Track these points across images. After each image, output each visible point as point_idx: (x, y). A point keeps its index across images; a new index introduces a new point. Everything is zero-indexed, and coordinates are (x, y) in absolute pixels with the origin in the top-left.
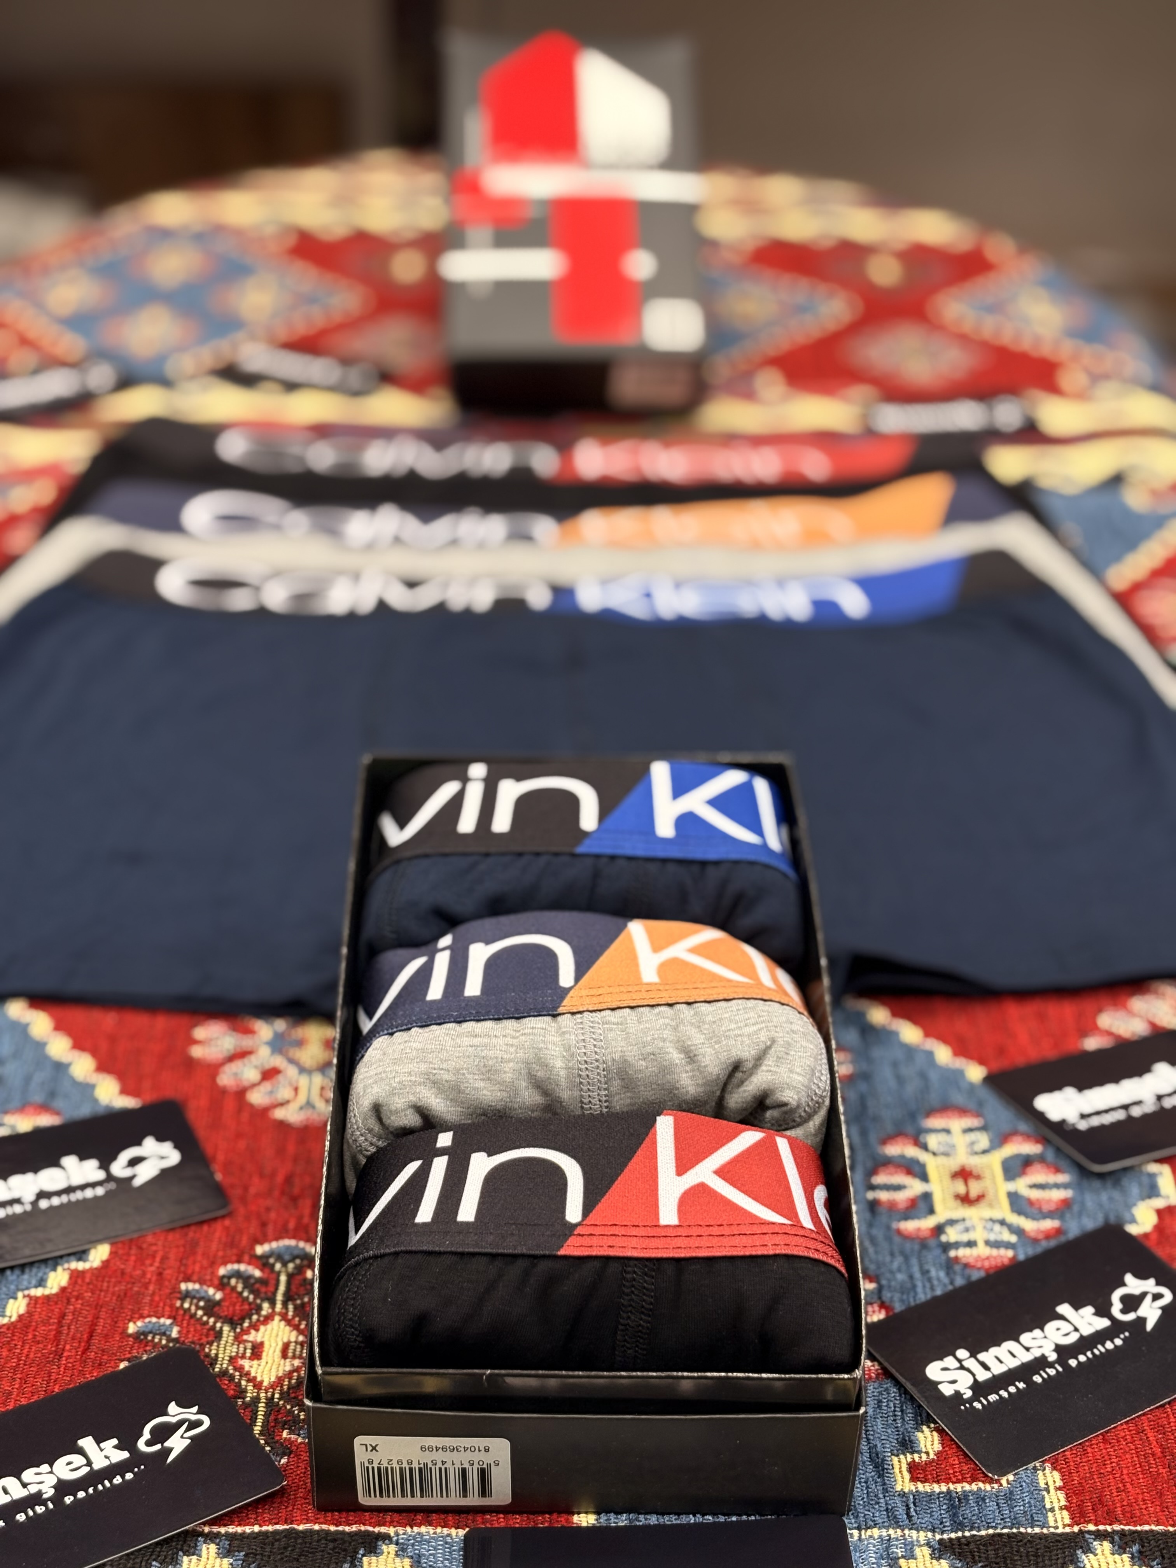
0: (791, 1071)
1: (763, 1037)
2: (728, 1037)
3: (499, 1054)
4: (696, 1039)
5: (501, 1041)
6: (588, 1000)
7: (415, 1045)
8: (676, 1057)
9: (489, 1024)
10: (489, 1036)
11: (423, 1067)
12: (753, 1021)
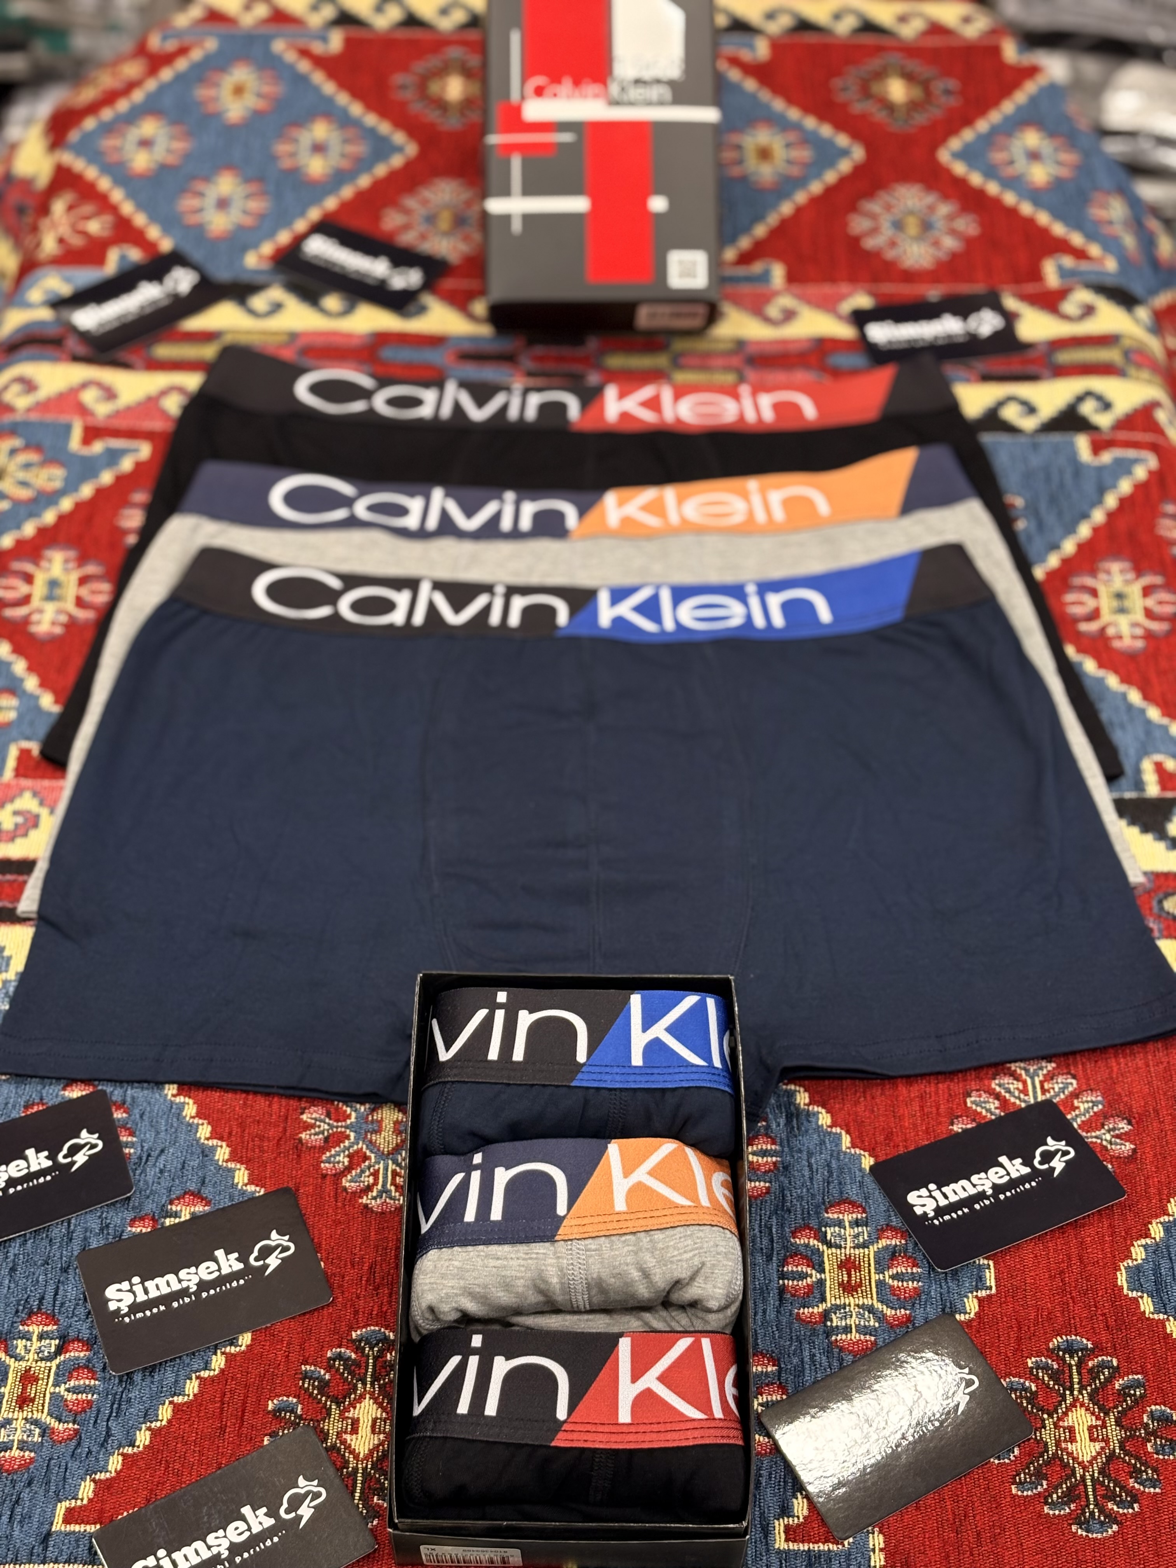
0: (715, 1287)
1: (696, 1261)
2: (672, 1262)
3: (514, 1273)
4: (650, 1262)
5: (515, 1263)
6: (576, 1230)
7: (456, 1263)
8: (636, 1274)
9: (507, 1248)
10: (506, 1258)
11: (462, 1283)
12: (690, 1247)
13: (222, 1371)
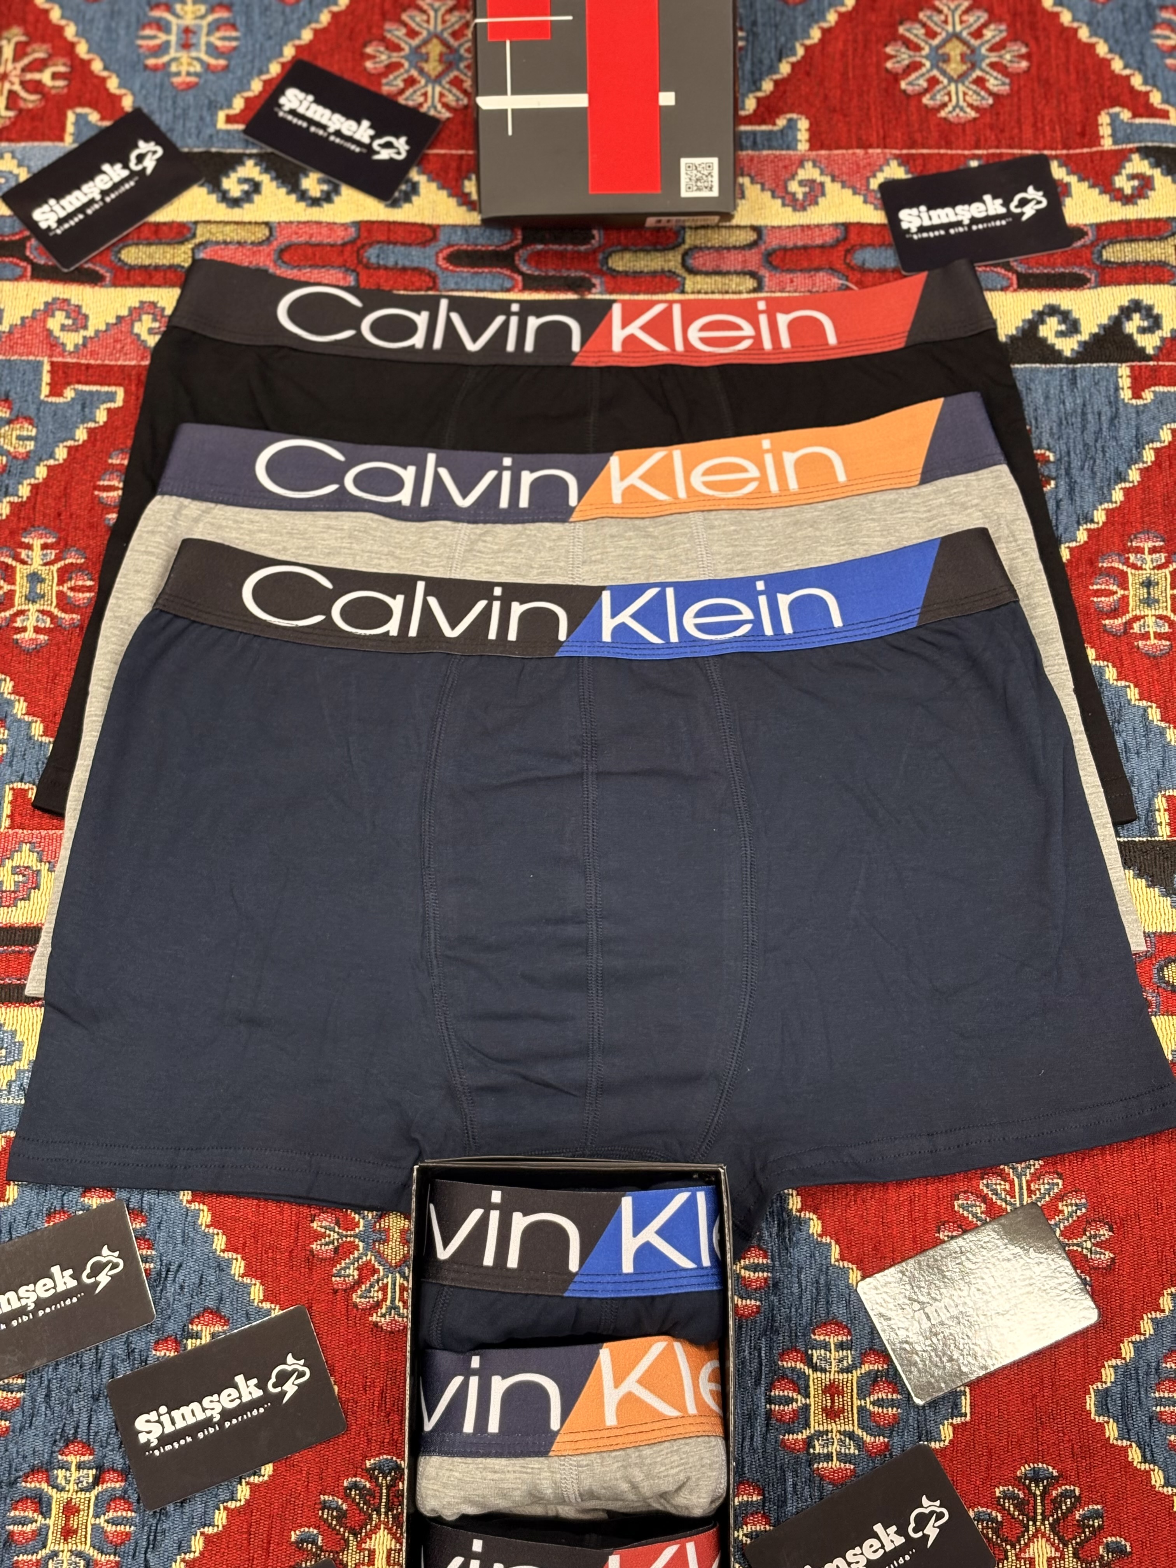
0: (699, 1497)
1: (682, 1477)
2: (659, 1478)
3: (511, 1486)
4: (638, 1475)
5: (511, 1476)
6: (568, 1446)
7: (457, 1474)
8: (625, 1486)
9: (503, 1461)
10: (503, 1472)
11: (462, 1493)
12: (676, 1463)
13: (248, 1502)
